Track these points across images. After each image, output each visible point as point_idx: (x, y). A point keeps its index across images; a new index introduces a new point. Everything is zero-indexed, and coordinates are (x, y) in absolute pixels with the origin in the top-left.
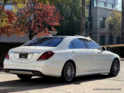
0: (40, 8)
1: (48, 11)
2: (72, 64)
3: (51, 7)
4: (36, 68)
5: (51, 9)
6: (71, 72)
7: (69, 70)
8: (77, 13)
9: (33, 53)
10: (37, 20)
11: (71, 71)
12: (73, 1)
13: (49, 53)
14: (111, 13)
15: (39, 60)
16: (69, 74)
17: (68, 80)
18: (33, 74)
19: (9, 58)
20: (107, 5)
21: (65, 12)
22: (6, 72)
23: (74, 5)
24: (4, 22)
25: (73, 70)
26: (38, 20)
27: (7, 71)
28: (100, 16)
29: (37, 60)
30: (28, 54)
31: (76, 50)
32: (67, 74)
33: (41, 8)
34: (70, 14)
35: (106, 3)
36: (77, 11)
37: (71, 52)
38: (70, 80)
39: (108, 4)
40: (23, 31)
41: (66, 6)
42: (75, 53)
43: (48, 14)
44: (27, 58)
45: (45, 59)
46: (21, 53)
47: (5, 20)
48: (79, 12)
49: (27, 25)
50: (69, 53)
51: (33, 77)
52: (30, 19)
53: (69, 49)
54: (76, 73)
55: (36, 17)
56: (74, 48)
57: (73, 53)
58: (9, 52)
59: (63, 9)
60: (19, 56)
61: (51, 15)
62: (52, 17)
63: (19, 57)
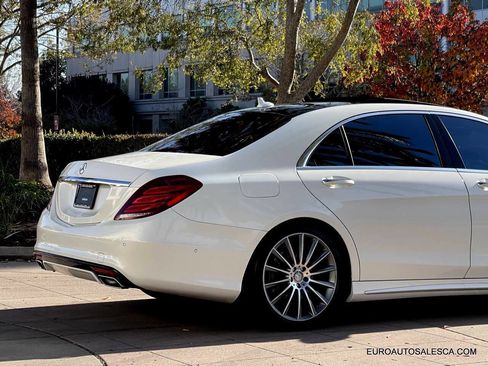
6: (313, 277)
7: (303, 269)
11: (312, 271)
17: (288, 314)
29: (115, 218)
30: (98, 185)
32: (284, 285)
44: (92, 208)
45: (145, 211)
46: (82, 183)
50: (306, 183)
57: (333, 187)
60: (76, 197)
63: (75, 202)
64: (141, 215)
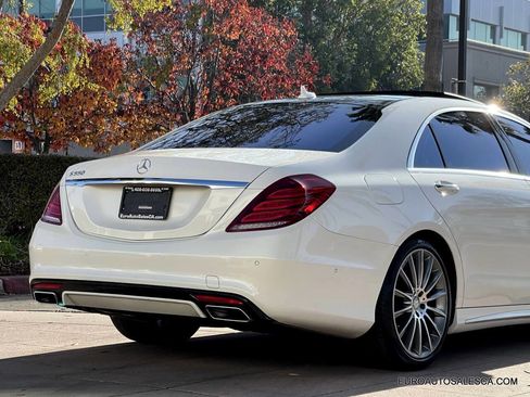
0: (233, 38)
1: (263, 46)
2: (433, 260)
3: (278, 31)
4: (223, 279)
5: (278, 39)
6: (429, 304)
7: (420, 295)
8: (380, 66)
9: (202, 185)
10: (217, 84)
11: (428, 296)
12: (365, 17)
13: (307, 183)
14: (519, 65)
15: (242, 227)
16: (419, 317)
17: (412, 350)
18: (202, 316)
19: (60, 217)
20: (501, 36)
21: (333, 59)
22: (40, 298)
23: (369, 34)
24: (72, 75)
25: (440, 294)
26: (224, 84)
27: (51, 292)
28: (474, 78)
29: (228, 230)
30: (172, 188)
31: (460, 177)
32: (408, 315)
33: (234, 36)
34: (353, 71)
35: (498, 29)
36: (383, 58)
37: (431, 187)
38: (424, 355)
39: (505, 31)
40: (159, 131)
41: (337, 38)
42: (452, 191)
43: (264, 57)
44: (166, 217)
45: (281, 220)
46: (135, 186)
47: (77, 66)
48: (391, 63)
49: (178, 104)
50: (421, 189)
51: (203, 332)
52: (192, 81)
53: (415, 166)
54: (458, 312)
55: (213, 75)
56: (445, 166)
57: (444, 194)
58: (62, 182)
59: (326, 48)
60: (123, 205)
61: (277, 66)
62: (279, 72)
63: (121, 211)
64: (274, 224)
